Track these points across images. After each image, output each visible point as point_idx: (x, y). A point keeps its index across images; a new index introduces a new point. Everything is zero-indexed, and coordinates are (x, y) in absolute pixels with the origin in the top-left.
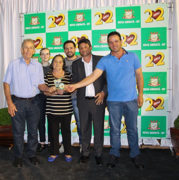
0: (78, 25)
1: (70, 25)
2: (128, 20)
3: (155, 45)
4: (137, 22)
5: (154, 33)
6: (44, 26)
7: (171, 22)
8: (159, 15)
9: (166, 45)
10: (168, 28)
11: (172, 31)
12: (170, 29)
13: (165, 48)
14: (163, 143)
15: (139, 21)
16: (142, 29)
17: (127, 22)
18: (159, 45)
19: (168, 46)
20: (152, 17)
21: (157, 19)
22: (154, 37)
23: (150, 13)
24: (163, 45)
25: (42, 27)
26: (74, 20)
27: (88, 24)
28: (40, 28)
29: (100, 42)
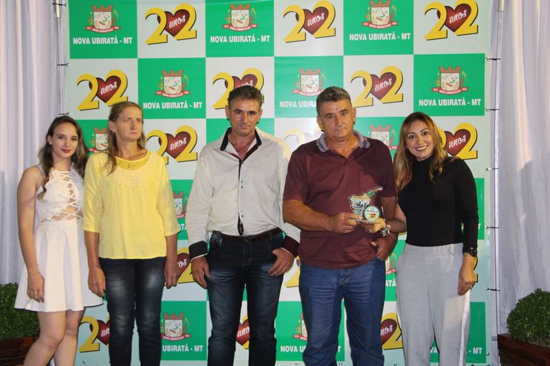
0: (235, 39)
1: (212, 39)
2: (378, 30)
3: (451, 102)
4: (404, 36)
5: (451, 71)
6: (131, 38)
7: (499, 40)
8: (464, 19)
9: (482, 103)
10: (488, 56)
11: (499, 66)
12: (495, 60)
13: (479, 111)
15: (409, 34)
16: (418, 59)
17: (374, 37)
18: (464, 103)
19: (488, 105)
20: (446, 23)
21: (459, 31)
22: (450, 81)
23: (439, 14)
24: (474, 102)
25: (126, 41)
26: (223, 25)
27: (264, 39)
28: (119, 42)
29: (297, 93)
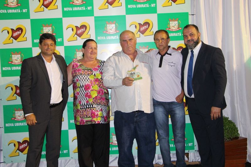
0: (76, 9)
1: (65, 9)
2: (141, 3)
3: (175, 35)
4: (152, 5)
5: (174, 20)
6: (26, 10)
7: (194, 6)
10: (190, 13)
11: (195, 18)
12: (193, 15)
14: (192, 158)
15: (155, 4)
16: (159, 15)
17: (139, 6)
18: (180, 35)
21: (177, 2)
22: (174, 25)
25: (24, 11)
26: (70, 2)
27: (89, 8)
28: (21, 11)
29: (106, 33)
